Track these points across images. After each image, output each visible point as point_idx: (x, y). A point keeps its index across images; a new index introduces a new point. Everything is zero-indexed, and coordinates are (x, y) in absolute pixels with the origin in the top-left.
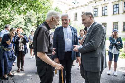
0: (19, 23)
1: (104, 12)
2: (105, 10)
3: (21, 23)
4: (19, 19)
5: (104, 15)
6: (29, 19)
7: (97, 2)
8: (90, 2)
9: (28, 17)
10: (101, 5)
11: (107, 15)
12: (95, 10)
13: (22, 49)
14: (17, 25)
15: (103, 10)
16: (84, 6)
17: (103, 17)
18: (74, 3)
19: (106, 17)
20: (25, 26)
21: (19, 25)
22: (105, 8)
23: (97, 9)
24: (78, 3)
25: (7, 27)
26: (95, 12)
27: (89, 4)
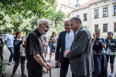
0: (26, 26)
1: (104, 13)
2: (105, 11)
3: (28, 26)
4: (27, 22)
5: (104, 16)
6: (35, 22)
7: (97, 4)
8: (91, 5)
9: (34, 20)
10: (102, 7)
11: (107, 16)
12: (96, 12)
13: (23, 54)
14: (25, 28)
15: (104, 11)
16: (85, 8)
17: (104, 18)
18: (76, 6)
19: (106, 18)
20: (32, 29)
21: (26, 28)
22: (105, 9)
23: (97, 11)
24: (80, 6)
25: (10, 31)
26: (96, 14)
27: (90, 7)
